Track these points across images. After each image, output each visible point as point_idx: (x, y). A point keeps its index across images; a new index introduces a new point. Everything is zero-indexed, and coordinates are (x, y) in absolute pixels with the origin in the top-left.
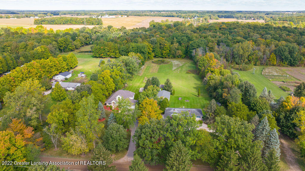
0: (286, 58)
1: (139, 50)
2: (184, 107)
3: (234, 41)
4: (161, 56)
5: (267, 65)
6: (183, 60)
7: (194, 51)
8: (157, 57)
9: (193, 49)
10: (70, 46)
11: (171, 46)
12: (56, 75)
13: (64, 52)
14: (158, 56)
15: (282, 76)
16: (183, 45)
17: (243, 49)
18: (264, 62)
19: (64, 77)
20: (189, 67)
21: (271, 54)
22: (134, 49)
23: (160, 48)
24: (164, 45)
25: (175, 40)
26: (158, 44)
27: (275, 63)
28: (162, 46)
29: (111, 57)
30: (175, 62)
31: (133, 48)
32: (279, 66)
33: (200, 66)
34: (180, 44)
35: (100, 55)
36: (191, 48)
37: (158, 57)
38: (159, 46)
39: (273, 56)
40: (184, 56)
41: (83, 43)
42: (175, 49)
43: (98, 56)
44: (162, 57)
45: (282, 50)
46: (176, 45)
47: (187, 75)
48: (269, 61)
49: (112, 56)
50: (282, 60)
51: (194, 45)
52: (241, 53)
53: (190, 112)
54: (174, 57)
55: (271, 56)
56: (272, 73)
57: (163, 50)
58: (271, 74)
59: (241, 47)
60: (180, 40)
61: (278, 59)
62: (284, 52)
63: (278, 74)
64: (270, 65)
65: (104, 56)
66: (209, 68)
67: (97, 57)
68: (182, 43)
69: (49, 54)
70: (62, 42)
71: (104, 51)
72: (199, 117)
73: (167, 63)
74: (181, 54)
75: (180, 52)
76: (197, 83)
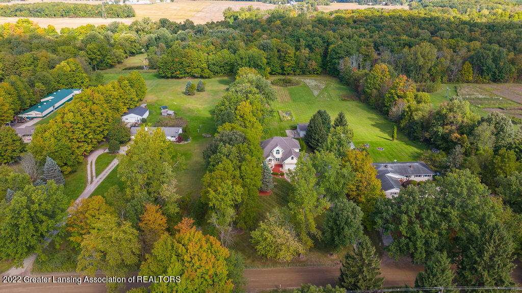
0: (489, 69)
1: (252, 62)
2: (395, 161)
3: (400, 43)
4: (280, 71)
5: (458, 81)
6: (319, 78)
7: (341, 61)
8: (273, 73)
9: (339, 58)
10: (108, 59)
11: (297, 53)
12: (125, 114)
13: (98, 69)
14: (274, 71)
15: (492, 99)
16: (317, 51)
17: (423, 57)
18: (453, 77)
19: (140, 117)
20: (338, 89)
21: (464, 63)
22: (244, 61)
23: (279, 58)
24: (287, 53)
25: (303, 42)
26: (276, 50)
27: (471, 78)
28: (283, 54)
29: (194, 77)
30: (310, 82)
31: (242, 59)
32: (476, 82)
33: (368, 88)
34: (311, 50)
35: (172, 73)
36: (335, 57)
37: (275, 74)
38: (276, 53)
39: (468, 65)
40: (320, 70)
41: (128, 52)
42: (304, 58)
43: (169, 75)
44: (284, 74)
45: (483, 56)
46: (305, 52)
47: (344, 103)
48: (462, 74)
49: (196, 75)
50: (481, 72)
51: (339, 51)
52: (421, 63)
53: (412, 169)
54: (304, 72)
55: (465, 66)
56: (474, 95)
57: (284, 61)
58: (472, 97)
59: (421, 53)
60: (311, 43)
61: (476, 71)
62: (486, 59)
63: (484, 97)
64: (463, 82)
65: (181, 76)
66: (393, 91)
67: (168, 78)
68: (314, 47)
69: (84, 75)
70: (95, 51)
71: (180, 66)
72: (428, 176)
73: (297, 84)
74: (316, 67)
75: (314, 65)
76: (371, 117)
